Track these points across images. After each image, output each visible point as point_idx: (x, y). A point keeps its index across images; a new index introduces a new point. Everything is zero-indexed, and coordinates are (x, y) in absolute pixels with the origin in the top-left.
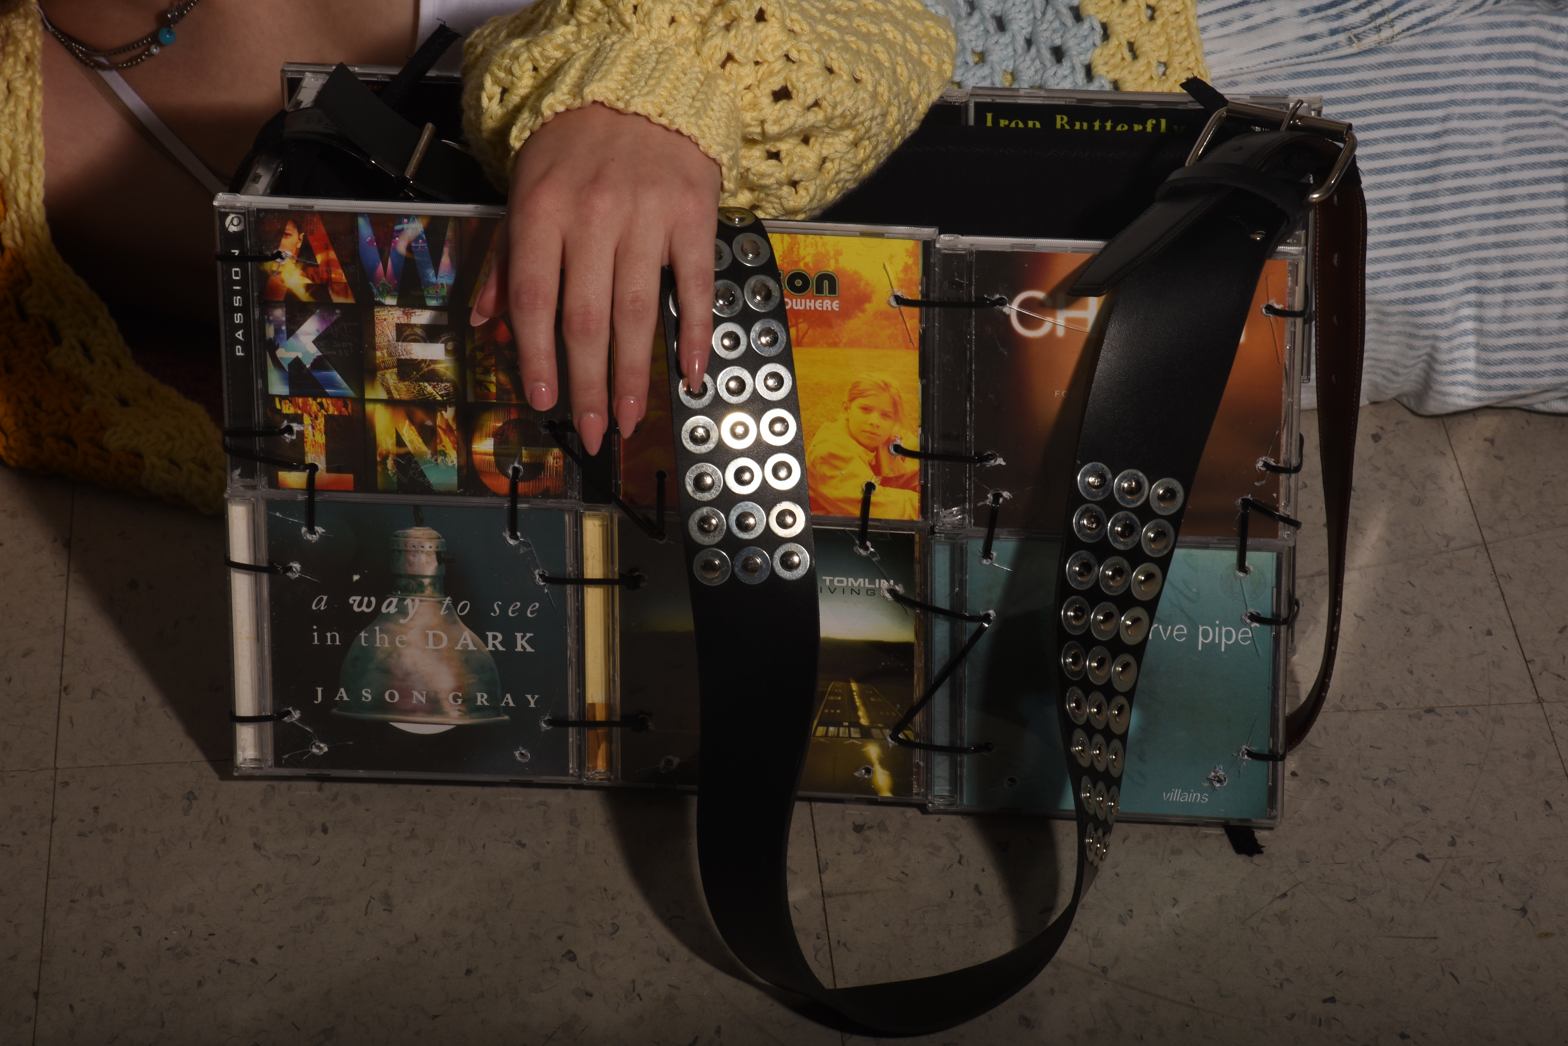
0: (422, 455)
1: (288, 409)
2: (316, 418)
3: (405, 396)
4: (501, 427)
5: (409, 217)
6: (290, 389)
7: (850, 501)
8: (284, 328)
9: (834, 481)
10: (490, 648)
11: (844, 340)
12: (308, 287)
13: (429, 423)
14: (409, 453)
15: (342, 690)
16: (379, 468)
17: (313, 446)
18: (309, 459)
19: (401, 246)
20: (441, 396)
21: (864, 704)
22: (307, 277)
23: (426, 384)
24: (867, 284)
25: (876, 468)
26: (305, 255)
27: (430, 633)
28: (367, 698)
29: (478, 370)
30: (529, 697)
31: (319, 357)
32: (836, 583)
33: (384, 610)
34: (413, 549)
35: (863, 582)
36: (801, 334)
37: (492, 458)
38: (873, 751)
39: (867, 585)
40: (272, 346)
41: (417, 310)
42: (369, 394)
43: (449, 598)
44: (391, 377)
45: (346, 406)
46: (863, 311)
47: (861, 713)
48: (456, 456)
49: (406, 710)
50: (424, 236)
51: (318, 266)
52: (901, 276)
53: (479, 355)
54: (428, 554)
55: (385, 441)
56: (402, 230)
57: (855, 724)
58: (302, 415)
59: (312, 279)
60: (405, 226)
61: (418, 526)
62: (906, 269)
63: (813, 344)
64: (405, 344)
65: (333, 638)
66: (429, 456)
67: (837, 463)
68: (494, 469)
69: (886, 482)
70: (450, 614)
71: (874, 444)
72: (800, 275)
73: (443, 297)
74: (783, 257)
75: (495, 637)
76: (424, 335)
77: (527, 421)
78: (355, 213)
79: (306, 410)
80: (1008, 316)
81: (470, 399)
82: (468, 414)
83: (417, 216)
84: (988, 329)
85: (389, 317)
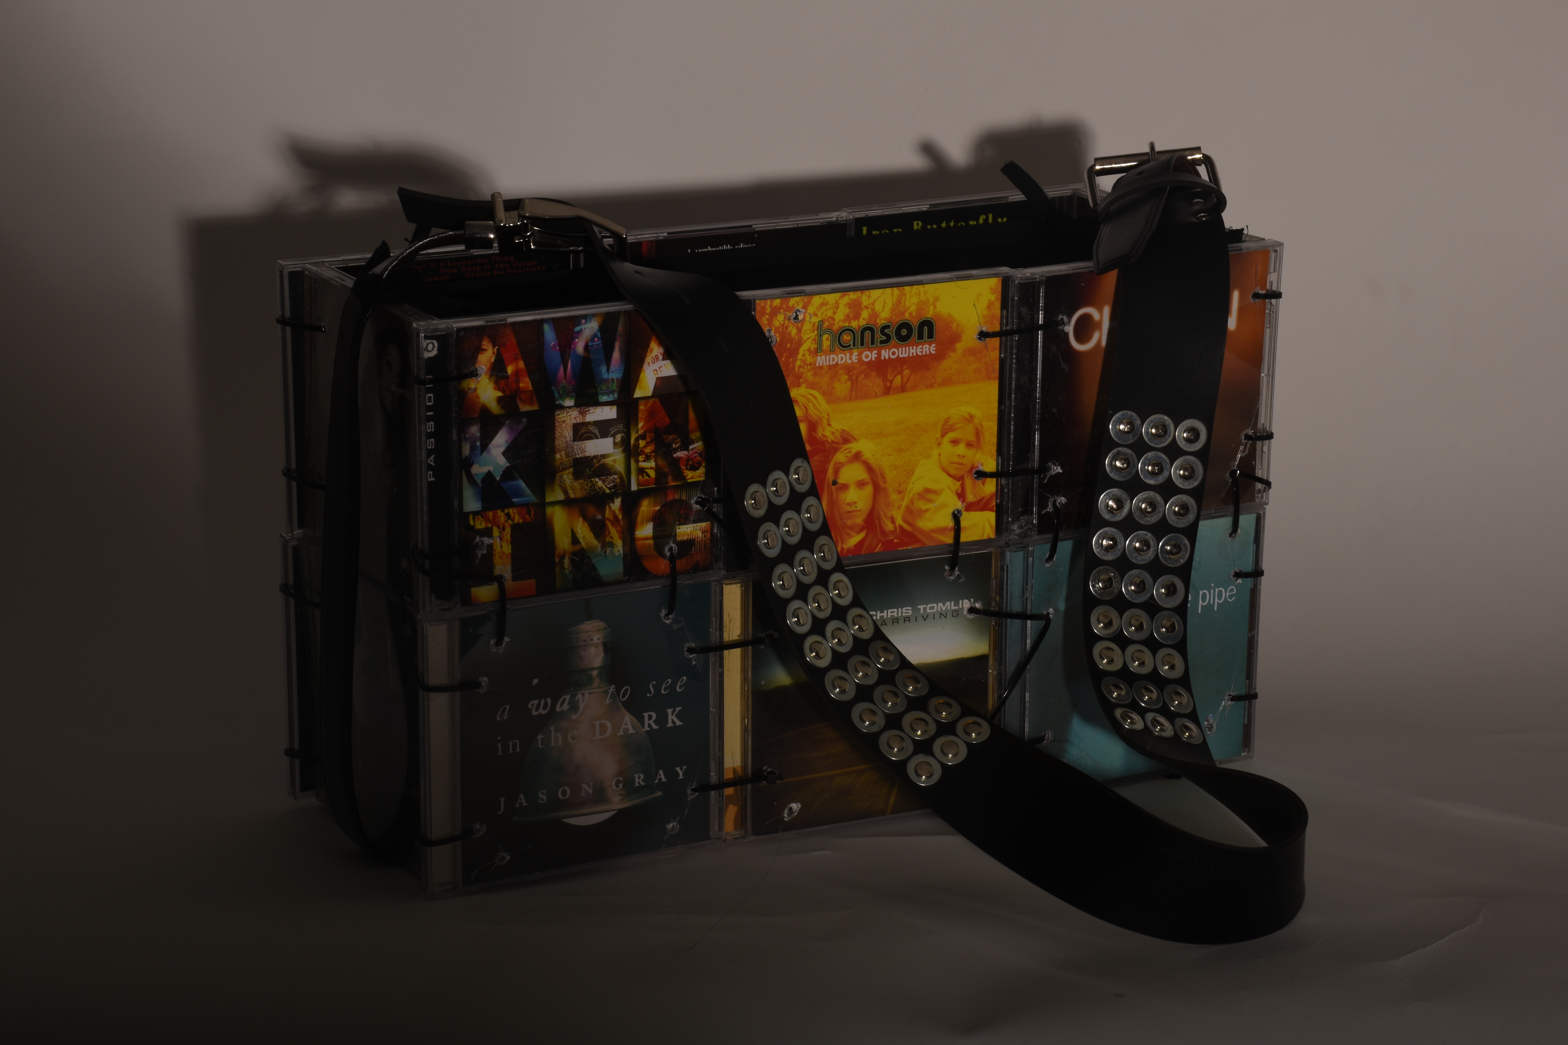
0: (593, 549)
1: (479, 524)
2: (504, 529)
3: (579, 495)
4: (659, 510)
5: (585, 317)
6: (483, 504)
8: (478, 444)
9: (928, 515)
10: (647, 728)
11: (939, 380)
12: (499, 400)
13: (599, 517)
14: (583, 549)
15: (522, 796)
16: (557, 569)
17: (501, 557)
18: (497, 571)
19: (580, 348)
20: (610, 488)
23: (597, 479)
24: (958, 325)
25: (961, 495)
26: (497, 370)
27: (597, 724)
28: (542, 799)
29: (641, 458)
30: (678, 769)
31: (507, 468)
32: (928, 611)
33: (558, 709)
34: (584, 643)
35: (950, 606)
36: (905, 380)
37: (651, 542)
39: (953, 608)
40: (468, 464)
41: (591, 408)
42: (549, 498)
43: (613, 686)
44: (567, 477)
45: (529, 513)
46: (954, 350)
48: (621, 545)
49: (576, 804)
50: (599, 334)
51: (507, 377)
52: (986, 313)
53: (642, 443)
54: (596, 646)
55: (563, 542)
56: (580, 331)
58: (492, 528)
59: (503, 391)
60: (583, 327)
61: (588, 620)
62: (990, 305)
63: (914, 388)
64: (580, 443)
65: (514, 745)
66: (599, 549)
67: (931, 496)
68: (653, 552)
69: (970, 507)
70: (613, 702)
72: (906, 325)
73: (613, 392)
74: (893, 310)
75: (650, 717)
76: (596, 431)
77: (681, 501)
78: (541, 322)
79: (495, 522)
80: (1067, 334)
81: (634, 487)
82: (631, 502)
83: (593, 315)
84: (1054, 347)
85: (567, 418)
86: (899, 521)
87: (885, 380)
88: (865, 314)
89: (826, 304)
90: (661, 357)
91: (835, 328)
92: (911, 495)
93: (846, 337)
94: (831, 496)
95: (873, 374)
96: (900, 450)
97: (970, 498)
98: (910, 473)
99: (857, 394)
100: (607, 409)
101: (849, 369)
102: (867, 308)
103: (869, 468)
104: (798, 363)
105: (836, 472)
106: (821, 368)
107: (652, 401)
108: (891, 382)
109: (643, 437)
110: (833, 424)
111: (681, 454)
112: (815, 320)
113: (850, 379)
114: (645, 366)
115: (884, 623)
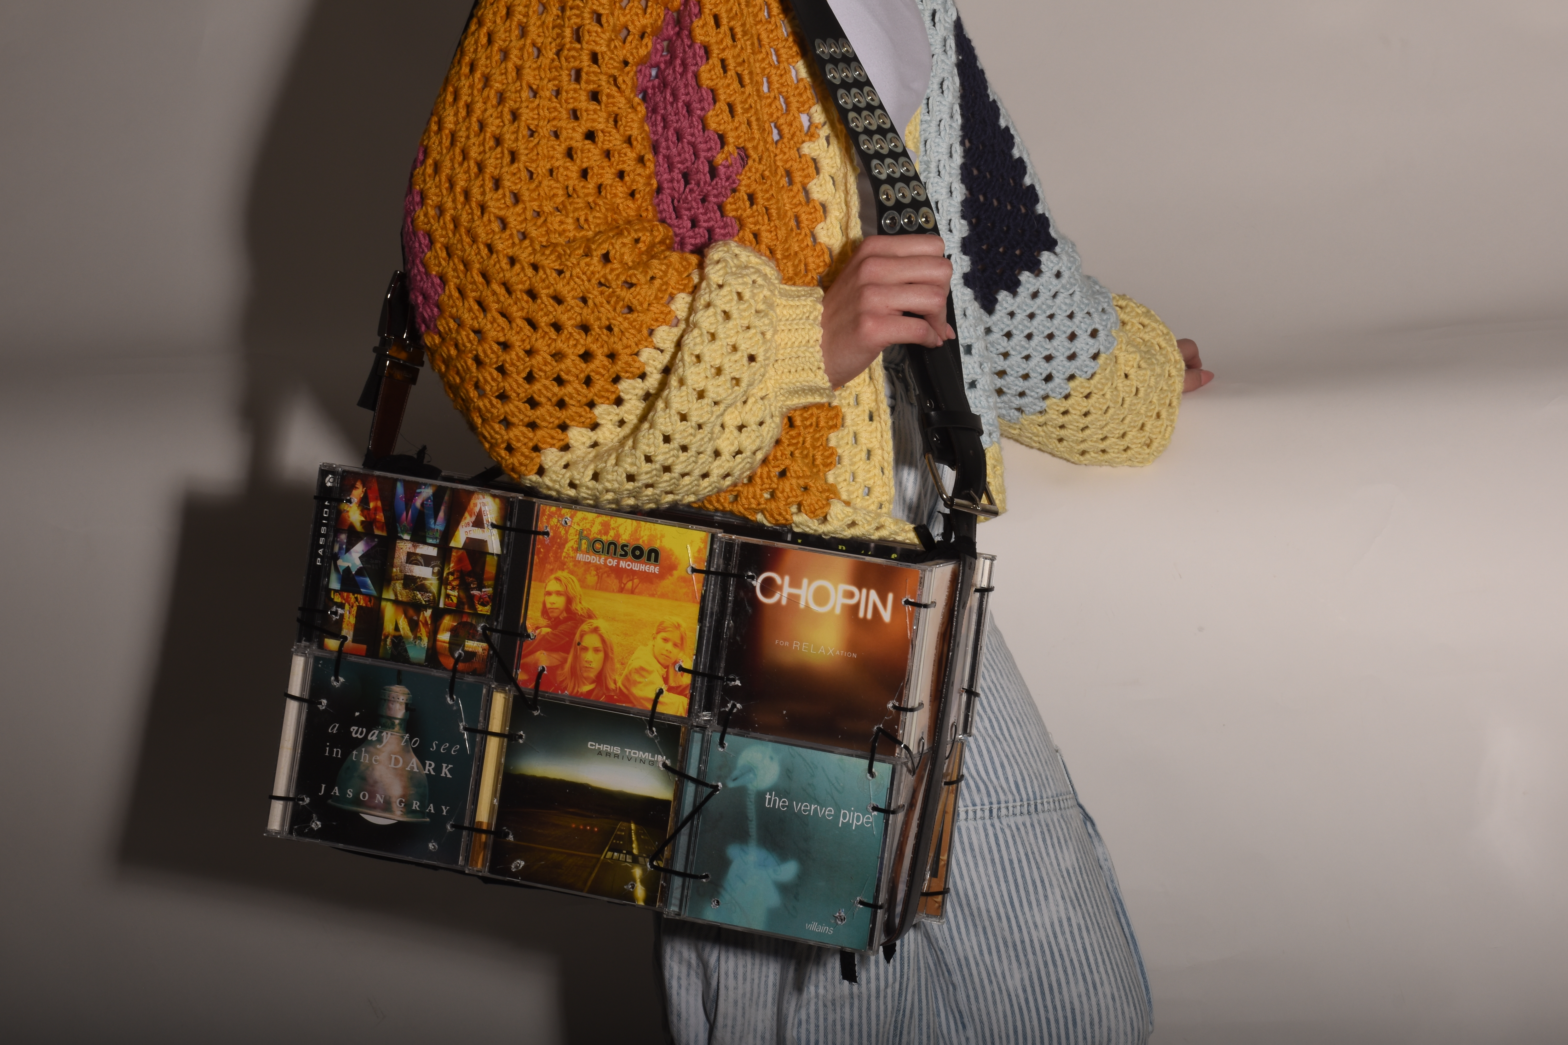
0: (408, 638)
1: (337, 599)
2: (352, 607)
3: (404, 599)
4: (456, 626)
5: (425, 485)
6: (341, 586)
7: (647, 699)
8: (344, 547)
9: (641, 685)
10: (427, 772)
11: (659, 593)
12: (362, 522)
13: (415, 618)
14: (401, 636)
15: (336, 788)
16: (382, 644)
17: (348, 625)
18: (344, 633)
19: (418, 503)
20: (425, 601)
21: (637, 839)
23: (418, 593)
24: (676, 558)
25: (666, 680)
26: (364, 503)
27: (394, 756)
28: (349, 795)
29: (449, 587)
30: (444, 807)
31: (361, 568)
32: (632, 755)
33: (369, 738)
34: (393, 699)
35: (647, 756)
36: (634, 586)
37: (447, 645)
38: (637, 872)
39: (650, 758)
40: (335, 557)
41: (420, 545)
42: (385, 596)
43: (408, 735)
44: (399, 585)
45: (370, 601)
46: (672, 575)
47: (634, 846)
48: (427, 641)
49: (370, 806)
50: (432, 498)
51: (369, 509)
52: (696, 555)
53: (451, 578)
54: (401, 703)
55: (389, 627)
56: (420, 493)
57: (630, 852)
58: (345, 604)
59: (365, 518)
60: (423, 491)
61: (398, 685)
62: (699, 551)
63: (640, 594)
64: (410, 565)
65: (337, 752)
66: (412, 640)
67: (644, 673)
68: (447, 653)
69: (671, 690)
70: (406, 746)
71: (667, 663)
72: (639, 548)
73: (436, 538)
74: (631, 535)
75: (430, 765)
76: (422, 561)
77: (471, 624)
78: (396, 480)
79: (347, 601)
80: (754, 588)
81: (441, 605)
82: (438, 615)
83: (431, 485)
84: (742, 594)
85: (404, 547)
86: (619, 684)
87: (621, 582)
88: (612, 533)
89: (586, 519)
90: (471, 524)
91: (591, 537)
93: (598, 546)
94: (576, 651)
95: (613, 575)
96: (626, 634)
98: (631, 653)
99: (600, 586)
100: (431, 548)
101: (597, 568)
102: (613, 529)
103: (603, 641)
104: (564, 554)
105: (582, 636)
106: (579, 562)
107: (461, 552)
108: (625, 585)
109: (452, 574)
110: (583, 602)
112: (578, 528)
113: (597, 574)
114: (460, 527)
115: (600, 753)
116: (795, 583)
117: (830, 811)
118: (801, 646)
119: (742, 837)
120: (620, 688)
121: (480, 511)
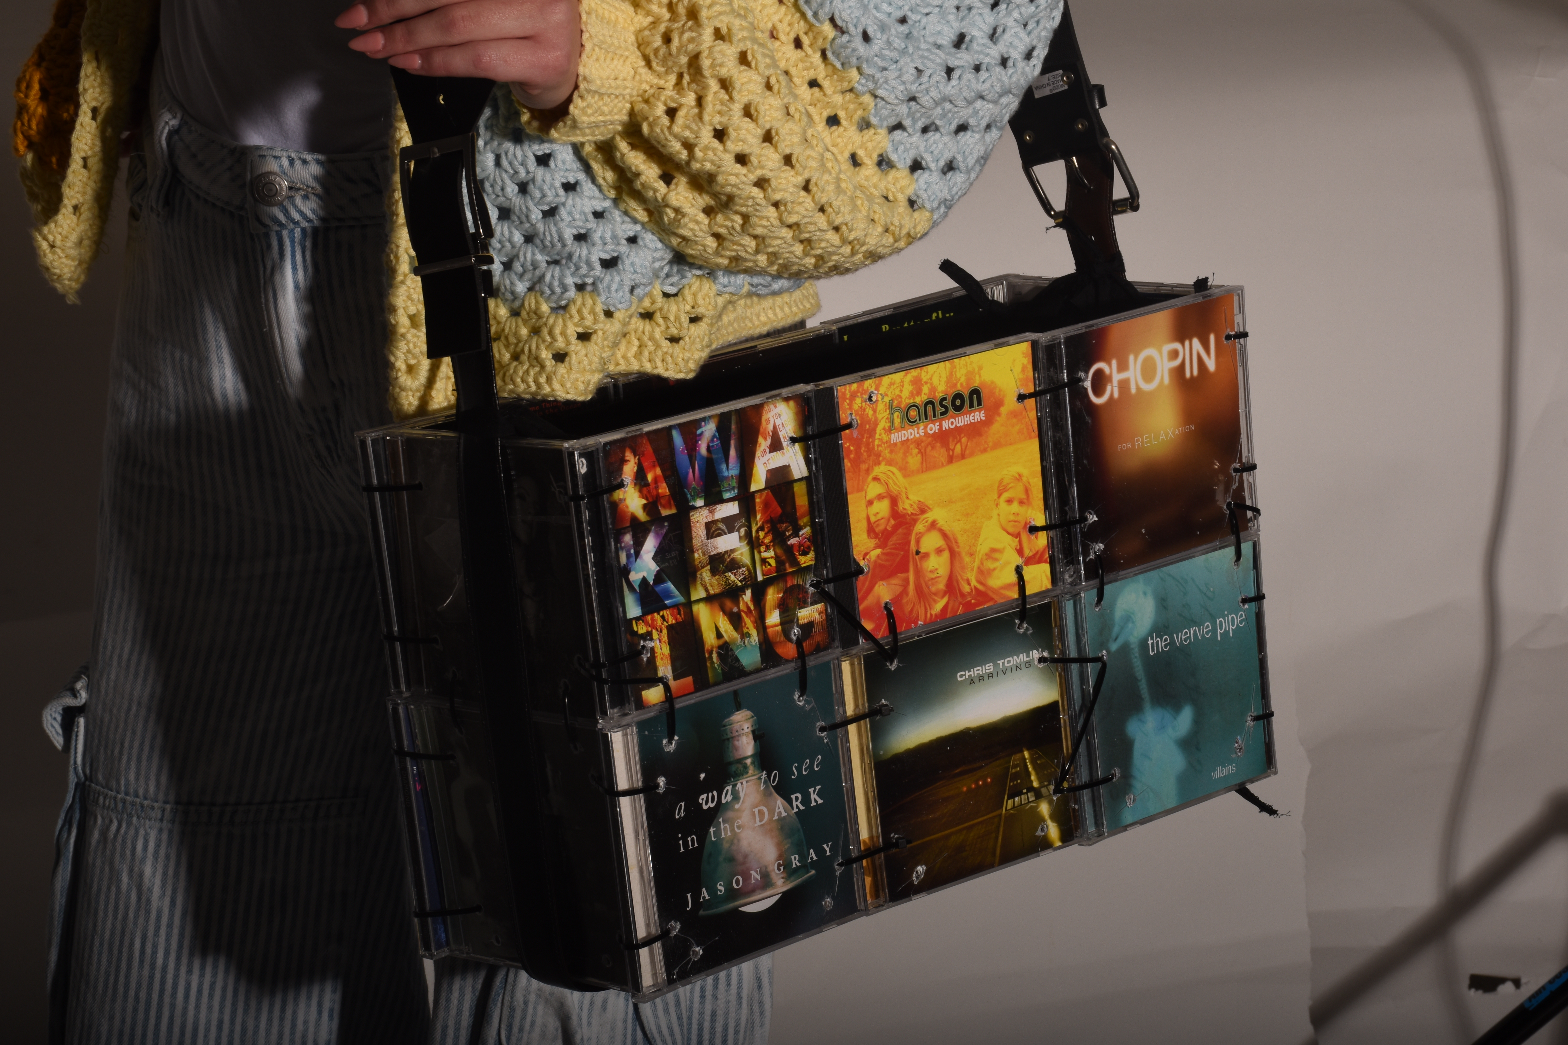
0: (734, 641)
1: (641, 629)
2: (661, 632)
3: (717, 590)
4: (783, 596)
5: (704, 419)
6: (642, 609)
7: (1008, 587)
8: (632, 551)
9: (996, 573)
10: (796, 810)
11: (990, 444)
12: (645, 507)
13: (735, 610)
14: (726, 643)
15: (704, 890)
16: (708, 664)
17: (662, 659)
18: (661, 672)
19: (703, 450)
20: (741, 581)
21: (1034, 768)
22: (643, 498)
23: (730, 574)
24: (1000, 390)
25: (1020, 552)
27: (756, 810)
28: (721, 891)
29: (762, 549)
30: (825, 846)
31: (658, 572)
32: (1007, 665)
33: (724, 801)
34: (737, 734)
35: (1022, 658)
36: (963, 448)
37: (779, 628)
38: (1044, 808)
39: (1026, 659)
40: (625, 571)
41: (717, 506)
42: (694, 597)
43: (764, 772)
44: (705, 574)
45: (679, 613)
46: (999, 415)
47: (1033, 778)
48: (756, 634)
49: (747, 892)
50: (717, 434)
51: (648, 485)
52: (1021, 376)
54: (747, 735)
55: (710, 638)
56: (702, 433)
57: (1031, 789)
58: (652, 631)
59: (647, 499)
60: (703, 429)
61: (738, 711)
62: (1024, 369)
63: (972, 455)
64: (713, 540)
65: (693, 840)
66: (739, 641)
67: (996, 555)
68: (782, 638)
69: (1029, 561)
70: (767, 788)
71: (1016, 530)
72: (958, 396)
73: (733, 488)
74: (947, 382)
75: (797, 798)
76: (724, 528)
77: (798, 586)
78: (669, 429)
79: (653, 626)
80: (1086, 389)
81: (760, 578)
82: (759, 592)
83: (710, 417)
84: (1078, 403)
85: (700, 518)
86: (974, 583)
87: (948, 449)
88: (926, 389)
89: (894, 384)
90: (768, 450)
91: (903, 405)
92: (980, 556)
93: (913, 413)
94: (916, 566)
95: (938, 445)
96: (967, 515)
97: (1027, 553)
98: (977, 536)
99: (927, 466)
100: (730, 504)
101: (918, 442)
102: (926, 383)
103: (945, 535)
104: (877, 442)
105: (918, 542)
106: (895, 444)
108: (953, 451)
110: (910, 496)
111: (793, 541)
112: (886, 400)
113: (920, 452)
114: (757, 461)
115: (972, 681)
116: (1123, 367)
117: (1208, 626)
118: (1142, 442)
119: (1134, 706)
120: (976, 588)
121: (775, 427)
